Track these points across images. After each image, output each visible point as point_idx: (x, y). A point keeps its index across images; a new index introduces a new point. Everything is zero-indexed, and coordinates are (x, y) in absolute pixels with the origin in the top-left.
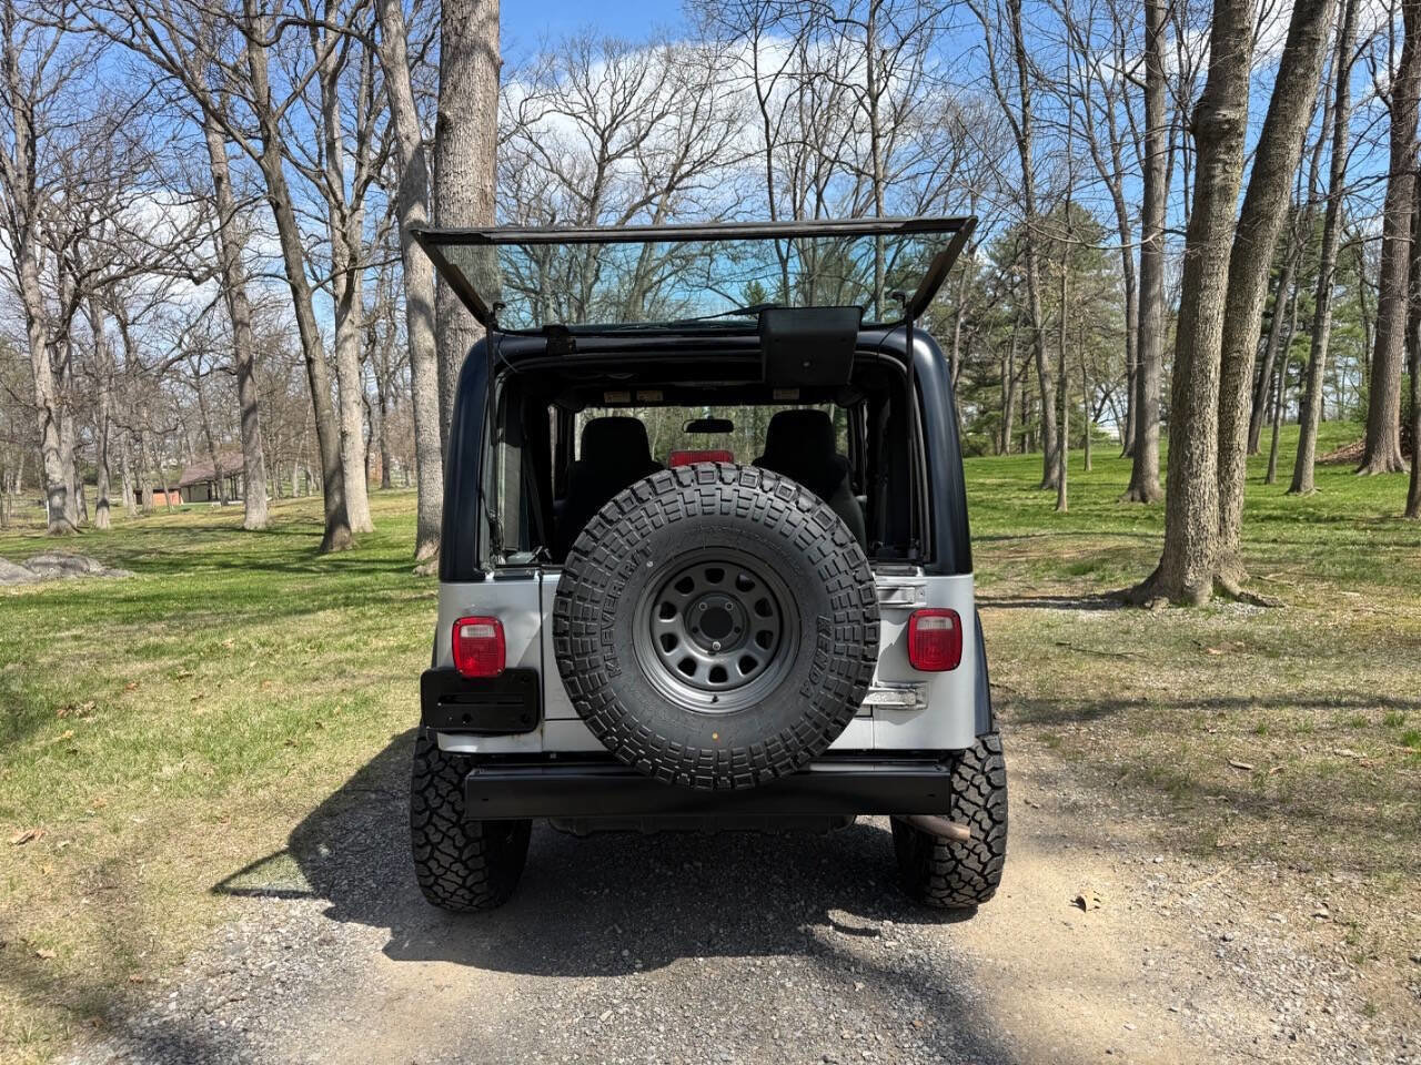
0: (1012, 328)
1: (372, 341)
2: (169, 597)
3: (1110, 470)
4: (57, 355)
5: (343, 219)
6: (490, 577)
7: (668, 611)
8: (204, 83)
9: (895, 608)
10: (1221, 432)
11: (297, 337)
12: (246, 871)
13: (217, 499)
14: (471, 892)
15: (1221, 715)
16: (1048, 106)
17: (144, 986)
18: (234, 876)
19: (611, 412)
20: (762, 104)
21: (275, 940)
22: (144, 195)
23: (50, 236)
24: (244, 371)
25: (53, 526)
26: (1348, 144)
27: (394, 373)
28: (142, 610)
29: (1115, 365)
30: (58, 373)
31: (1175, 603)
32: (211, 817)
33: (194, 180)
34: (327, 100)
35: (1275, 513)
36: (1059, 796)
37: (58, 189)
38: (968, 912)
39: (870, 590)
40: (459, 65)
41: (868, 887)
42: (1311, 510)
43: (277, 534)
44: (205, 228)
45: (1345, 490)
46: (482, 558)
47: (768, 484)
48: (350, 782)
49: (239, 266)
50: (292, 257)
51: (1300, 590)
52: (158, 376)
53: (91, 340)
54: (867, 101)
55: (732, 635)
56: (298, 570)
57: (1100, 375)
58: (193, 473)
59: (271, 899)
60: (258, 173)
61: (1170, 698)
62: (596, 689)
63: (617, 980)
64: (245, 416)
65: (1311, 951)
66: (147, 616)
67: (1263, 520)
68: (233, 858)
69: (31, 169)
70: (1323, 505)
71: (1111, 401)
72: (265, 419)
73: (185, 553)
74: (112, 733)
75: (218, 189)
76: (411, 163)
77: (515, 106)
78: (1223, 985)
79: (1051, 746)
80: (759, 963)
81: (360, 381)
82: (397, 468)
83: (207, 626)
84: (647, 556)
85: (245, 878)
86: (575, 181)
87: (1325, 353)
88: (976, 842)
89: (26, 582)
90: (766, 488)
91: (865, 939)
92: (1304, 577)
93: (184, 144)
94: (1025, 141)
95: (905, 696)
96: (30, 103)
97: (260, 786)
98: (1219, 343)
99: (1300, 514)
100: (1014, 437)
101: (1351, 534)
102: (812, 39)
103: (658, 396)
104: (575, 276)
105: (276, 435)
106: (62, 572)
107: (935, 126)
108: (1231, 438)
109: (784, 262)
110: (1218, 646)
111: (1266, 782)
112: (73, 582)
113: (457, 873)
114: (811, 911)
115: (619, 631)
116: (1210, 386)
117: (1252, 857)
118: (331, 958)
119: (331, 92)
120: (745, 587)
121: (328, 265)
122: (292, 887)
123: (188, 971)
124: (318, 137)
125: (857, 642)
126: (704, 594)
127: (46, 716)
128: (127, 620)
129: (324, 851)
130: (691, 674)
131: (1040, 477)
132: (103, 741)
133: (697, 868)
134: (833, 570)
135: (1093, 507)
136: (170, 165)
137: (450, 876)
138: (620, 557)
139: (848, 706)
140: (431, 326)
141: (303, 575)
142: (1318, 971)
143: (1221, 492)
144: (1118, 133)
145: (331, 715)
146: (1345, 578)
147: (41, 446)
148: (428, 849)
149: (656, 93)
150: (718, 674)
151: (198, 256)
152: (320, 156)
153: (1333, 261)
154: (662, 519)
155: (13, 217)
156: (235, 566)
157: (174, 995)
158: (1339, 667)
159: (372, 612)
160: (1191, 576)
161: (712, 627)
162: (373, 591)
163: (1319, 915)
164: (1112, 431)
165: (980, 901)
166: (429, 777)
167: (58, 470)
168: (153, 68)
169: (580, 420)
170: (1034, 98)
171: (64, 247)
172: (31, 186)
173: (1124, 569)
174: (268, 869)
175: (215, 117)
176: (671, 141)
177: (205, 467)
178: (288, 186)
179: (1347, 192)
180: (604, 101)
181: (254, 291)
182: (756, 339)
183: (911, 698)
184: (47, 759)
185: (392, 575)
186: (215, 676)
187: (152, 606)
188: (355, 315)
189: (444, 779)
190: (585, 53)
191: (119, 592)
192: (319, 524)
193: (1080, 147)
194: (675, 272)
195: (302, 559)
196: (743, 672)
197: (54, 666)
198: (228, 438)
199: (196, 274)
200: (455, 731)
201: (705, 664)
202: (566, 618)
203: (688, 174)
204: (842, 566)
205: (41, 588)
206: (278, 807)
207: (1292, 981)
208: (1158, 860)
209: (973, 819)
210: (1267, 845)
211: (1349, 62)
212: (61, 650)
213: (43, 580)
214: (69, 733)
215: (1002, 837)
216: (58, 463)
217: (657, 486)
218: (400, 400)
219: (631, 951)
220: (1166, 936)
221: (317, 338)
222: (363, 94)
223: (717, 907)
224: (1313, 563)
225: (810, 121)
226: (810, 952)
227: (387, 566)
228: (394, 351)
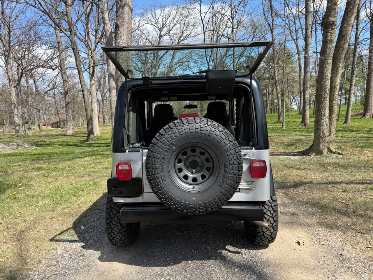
0: (269, 80)
1: (100, 85)
2: (45, 154)
3: (295, 118)
4: (17, 89)
5: (91, 52)
6: (127, 151)
7: (180, 161)
8: (54, 16)
9: (246, 160)
10: (330, 107)
11: (80, 84)
12: (60, 234)
13: (60, 127)
14: (123, 241)
15: (334, 186)
16: (278, 21)
17: (29, 270)
18: (57, 236)
19: (163, 103)
20: (202, 21)
21: (67, 255)
22: (39, 47)
23: (15, 58)
24: (66, 93)
25: (16, 135)
26: (360, 30)
27: (106, 93)
28: (37, 158)
29: (296, 90)
30: (17, 94)
31: (317, 154)
32: (51, 217)
33: (53, 43)
34: (87, 21)
35: (341, 129)
36: (290, 210)
37: (17, 46)
38: (266, 246)
39: (240, 154)
40: (121, 10)
41: (237, 238)
42: (350, 128)
43: (75, 136)
44: (55, 56)
45: (359, 123)
46: (125, 146)
47: (209, 123)
48: (91, 207)
49: (64, 65)
50: (78, 63)
51: (352, 151)
52: (44, 95)
53: (26, 86)
54: (231, 19)
55: (198, 168)
56: (80, 146)
57: (292, 92)
58: (53, 121)
59: (67, 243)
60: (69, 41)
61: (318, 181)
62: (158, 185)
63: (165, 268)
64: (66, 105)
65: (368, 258)
66: (39, 159)
67: (338, 131)
68: (57, 230)
69: (9, 40)
70: (353, 127)
71: (295, 100)
72: (72, 106)
73: (51, 142)
74: (26, 192)
75: (59, 45)
76: (109, 37)
77: (137, 22)
78: (343, 269)
79: (286, 195)
80: (207, 262)
81: (97, 96)
82: (107, 119)
83: (55, 162)
84: (173, 145)
85: (60, 236)
86: (153, 42)
87: (353, 86)
88: (269, 227)
89: (8, 150)
90: (209, 125)
91: (237, 255)
92: (352, 146)
93: (50, 33)
94: (273, 30)
95: (250, 186)
96: (9, 22)
97: (66, 208)
98: (329, 83)
99: (347, 129)
100: (269, 109)
101: (362, 135)
102: (216, 3)
103: (176, 98)
104: (153, 67)
105: (75, 110)
106: (18, 147)
107: (248, 27)
108: (332, 109)
109: (208, 63)
110: (330, 166)
111: (349, 206)
112: (21, 150)
113: (119, 236)
114: (221, 246)
115: (165, 167)
116: (327, 95)
117: (347, 229)
118: (83, 261)
119: (88, 19)
120: (202, 154)
121: (87, 65)
122: (73, 239)
123: (41, 265)
124: (85, 31)
125: (236, 170)
126: (190, 156)
127: (8, 188)
128: (33, 160)
129: (83, 227)
130: (186, 180)
131: (277, 120)
132: (24, 195)
133: (188, 233)
134: (229, 149)
135: (291, 128)
136: (46, 39)
137: (117, 237)
138: (165, 145)
139: (234, 189)
140: (114, 81)
141: (81, 147)
142: (371, 265)
143: (330, 124)
144: (297, 28)
145: (86, 187)
146: (363, 147)
147: (13, 114)
148: (111, 229)
149: (174, 18)
150: (195, 180)
151: (54, 63)
152: (85, 36)
153: (356, 61)
154: (178, 134)
155: (5, 53)
156: (64, 145)
157: (37, 273)
158: (365, 172)
159: (99, 158)
160: (321, 147)
161: (193, 166)
162: (99, 152)
163: (369, 247)
164: (295, 107)
165: (270, 243)
166: (111, 209)
167: (18, 120)
168: (41, 13)
169: (154, 105)
170: (275, 18)
171: (19, 61)
172: (9, 45)
173: (302, 145)
174: (66, 233)
175: (57, 26)
176: (178, 31)
177: (56, 119)
178: (77, 44)
179: (360, 42)
180: (160, 21)
181: (68, 72)
182: (205, 80)
183: (251, 186)
184: (8, 200)
185: (105, 147)
186: (56, 176)
187: (40, 156)
188: (95, 78)
189: (115, 209)
190: (155, 8)
191: (32, 153)
192: (86, 134)
193: (287, 32)
194: (180, 66)
195: (81, 143)
196: (202, 179)
197: (12, 173)
198: (62, 111)
199: (53, 68)
200: (117, 196)
201: (191, 177)
202: (149, 164)
203: (183, 40)
204: (232, 148)
205: (12, 151)
206: (70, 214)
207: (363, 268)
208: (320, 230)
209: (268, 220)
210: (351, 225)
211: (360, 7)
212: (15, 169)
213: (13, 149)
214: (15, 193)
215: (277, 225)
216: (18, 118)
217: (176, 124)
218: (107, 101)
219: (169, 259)
220: (324, 254)
221: (85, 84)
222: (97, 19)
223: (194, 245)
224: (354, 143)
225: (215, 25)
226: (221, 259)
227: (103, 145)
228: (105, 88)
